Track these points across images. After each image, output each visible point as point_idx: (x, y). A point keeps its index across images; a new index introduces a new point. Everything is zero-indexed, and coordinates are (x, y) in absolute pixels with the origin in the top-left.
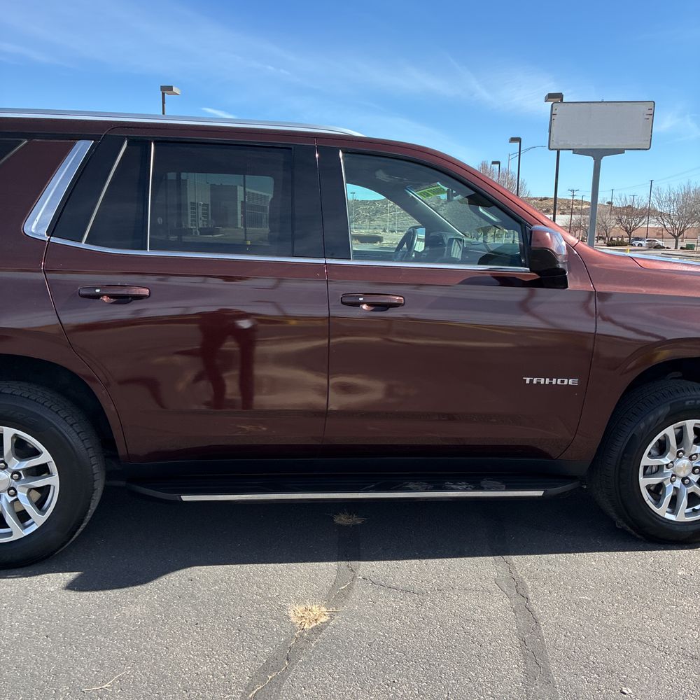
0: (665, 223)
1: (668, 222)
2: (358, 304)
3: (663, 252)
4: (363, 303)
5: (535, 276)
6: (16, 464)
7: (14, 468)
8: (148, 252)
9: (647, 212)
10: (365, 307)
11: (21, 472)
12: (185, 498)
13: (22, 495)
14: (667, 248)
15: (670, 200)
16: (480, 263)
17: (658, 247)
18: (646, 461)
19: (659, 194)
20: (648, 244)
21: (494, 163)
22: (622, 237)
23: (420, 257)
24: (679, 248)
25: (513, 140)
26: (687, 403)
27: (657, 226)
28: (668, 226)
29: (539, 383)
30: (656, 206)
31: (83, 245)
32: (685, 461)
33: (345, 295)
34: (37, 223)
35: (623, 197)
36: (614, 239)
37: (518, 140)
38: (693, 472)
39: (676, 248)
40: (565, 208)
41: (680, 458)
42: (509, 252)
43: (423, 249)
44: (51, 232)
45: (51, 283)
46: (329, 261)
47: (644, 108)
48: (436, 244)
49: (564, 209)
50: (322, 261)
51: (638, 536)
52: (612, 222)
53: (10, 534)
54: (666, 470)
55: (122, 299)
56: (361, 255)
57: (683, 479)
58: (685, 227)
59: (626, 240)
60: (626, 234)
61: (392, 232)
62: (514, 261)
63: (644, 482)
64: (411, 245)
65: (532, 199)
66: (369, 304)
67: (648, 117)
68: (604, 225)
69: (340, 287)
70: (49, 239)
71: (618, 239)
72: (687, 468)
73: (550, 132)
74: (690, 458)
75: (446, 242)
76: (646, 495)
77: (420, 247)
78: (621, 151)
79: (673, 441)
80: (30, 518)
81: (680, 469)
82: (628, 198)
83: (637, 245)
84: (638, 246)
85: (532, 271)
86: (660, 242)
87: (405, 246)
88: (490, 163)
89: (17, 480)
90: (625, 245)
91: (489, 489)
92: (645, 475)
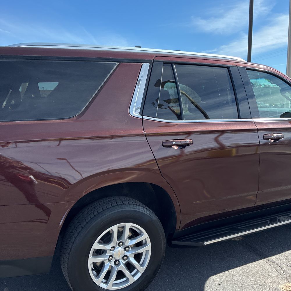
8: (185, 121)
11: (130, 246)
33: (264, 135)
44: (142, 113)
70: (142, 117)
89: (128, 251)
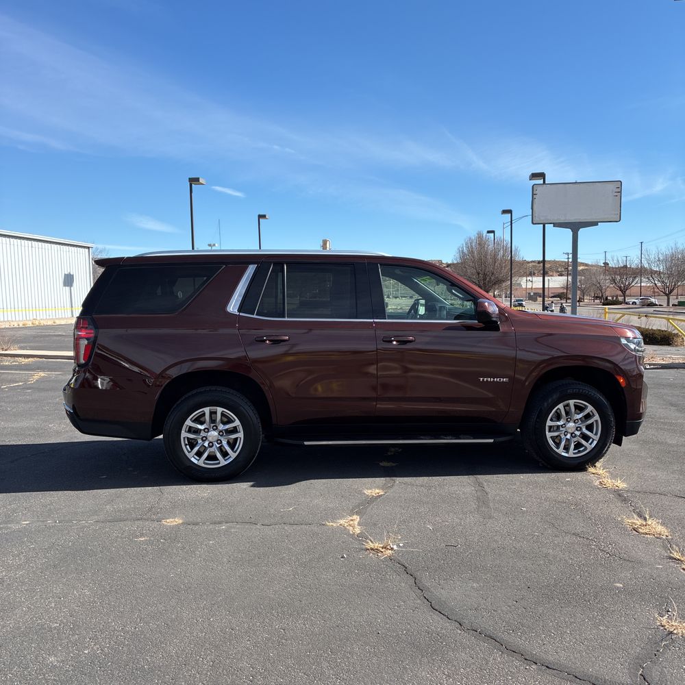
0: (656, 282)
1: (659, 281)
2: (392, 341)
3: (655, 309)
4: (394, 341)
5: (482, 325)
6: (221, 427)
7: (221, 429)
8: (286, 319)
9: (640, 272)
10: (395, 343)
11: (224, 431)
12: (306, 443)
13: (224, 443)
14: (660, 305)
15: (659, 260)
16: (455, 319)
17: (651, 305)
18: (549, 423)
19: (649, 256)
20: (642, 302)
21: (489, 232)
22: (617, 297)
23: (422, 317)
24: (671, 305)
25: (505, 212)
26: (569, 391)
27: (648, 285)
28: (659, 284)
29: (487, 381)
30: (646, 266)
31: (255, 316)
32: (571, 424)
33: (384, 337)
34: (233, 307)
35: (615, 259)
36: (609, 298)
37: (510, 212)
38: (577, 430)
39: (668, 305)
40: (563, 269)
41: (569, 422)
42: (469, 313)
43: (424, 313)
44: (239, 310)
45: (242, 335)
46: (376, 320)
47: (612, 187)
48: (432, 310)
49: (562, 271)
50: (372, 320)
51: (549, 466)
52: (606, 282)
53: (219, 463)
54: (561, 429)
55: (276, 342)
56: (391, 317)
57: (572, 434)
58: (675, 285)
59: (621, 299)
60: (620, 293)
61: (396, 298)
62: (471, 318)
63: (549, 435)
64: (416, 311)
65: (528, 263)
66: (397, 341)
67: (616, 194)
68: (598, 285)
69: (381, 333)
70: (239, 314)
71: (613, 298)
72: (573, 427)
73: (532, 209)
74: (574, 422)
75: (438, 308)
76: (551, 442)
77: (422, 310)
78: (595, 224)
79: (563, 413)
80: (228, 454)
81: (569, 428)
82: (620, 259)
83: (631, 303)
84: (633, 304)
85: (479, 322)
86: (653, 300)
87: (412, 312)
88: (485, 233)
89: (222, 436)
90: (620, 303)
91: (464, 439)
92: (550, 431)
